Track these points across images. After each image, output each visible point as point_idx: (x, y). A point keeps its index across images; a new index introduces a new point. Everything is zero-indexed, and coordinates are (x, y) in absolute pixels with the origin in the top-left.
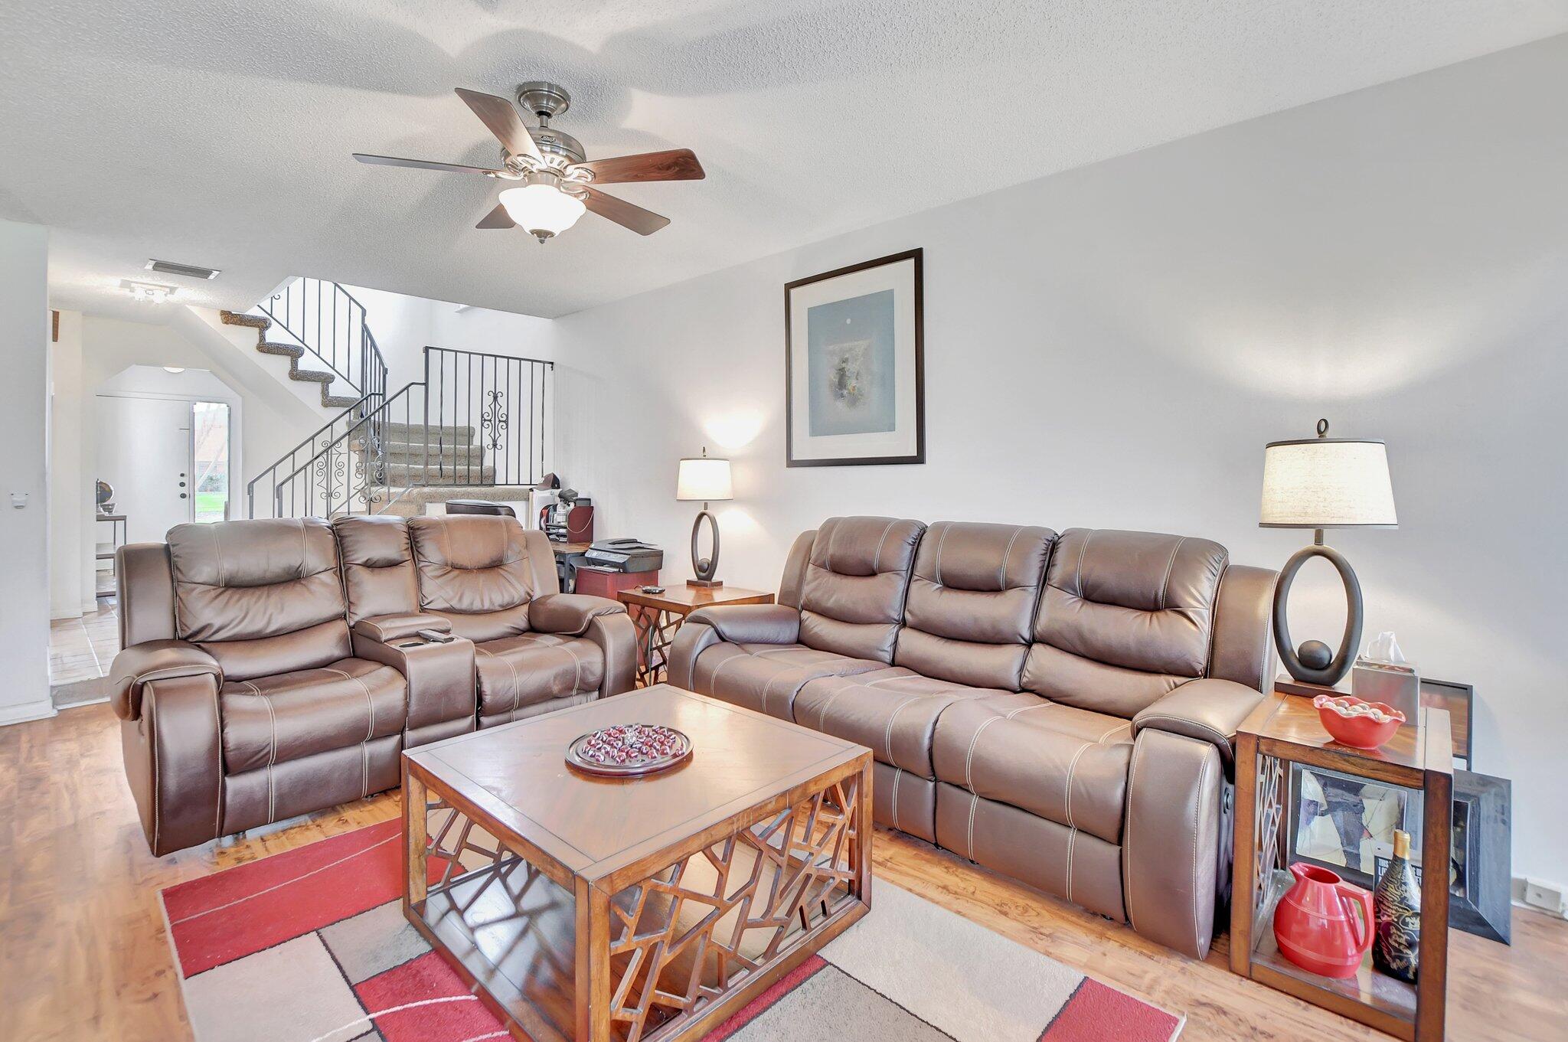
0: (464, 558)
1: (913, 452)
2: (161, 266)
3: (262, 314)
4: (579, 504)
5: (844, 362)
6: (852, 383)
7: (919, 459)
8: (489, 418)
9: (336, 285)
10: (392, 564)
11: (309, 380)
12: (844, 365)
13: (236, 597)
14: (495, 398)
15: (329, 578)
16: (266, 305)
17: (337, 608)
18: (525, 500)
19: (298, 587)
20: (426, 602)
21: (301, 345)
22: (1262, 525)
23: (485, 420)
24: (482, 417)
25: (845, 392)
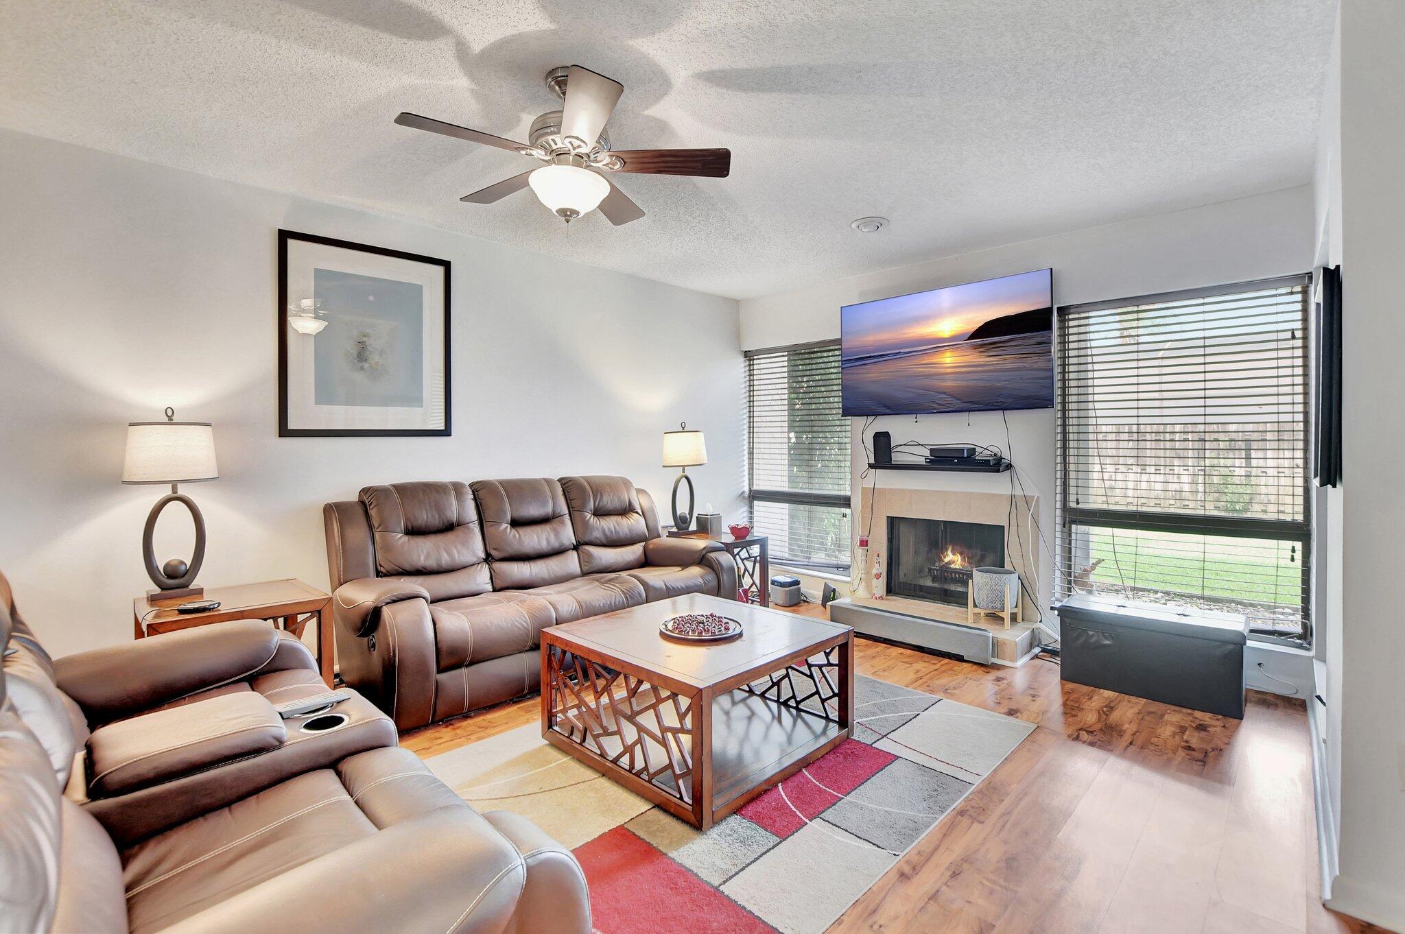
1: (441, 426)
5: (364, 336)
6: (375, 358)
7: (446, 432)
12: (364, 339)
22: (663, 466)
25: (366, 365)
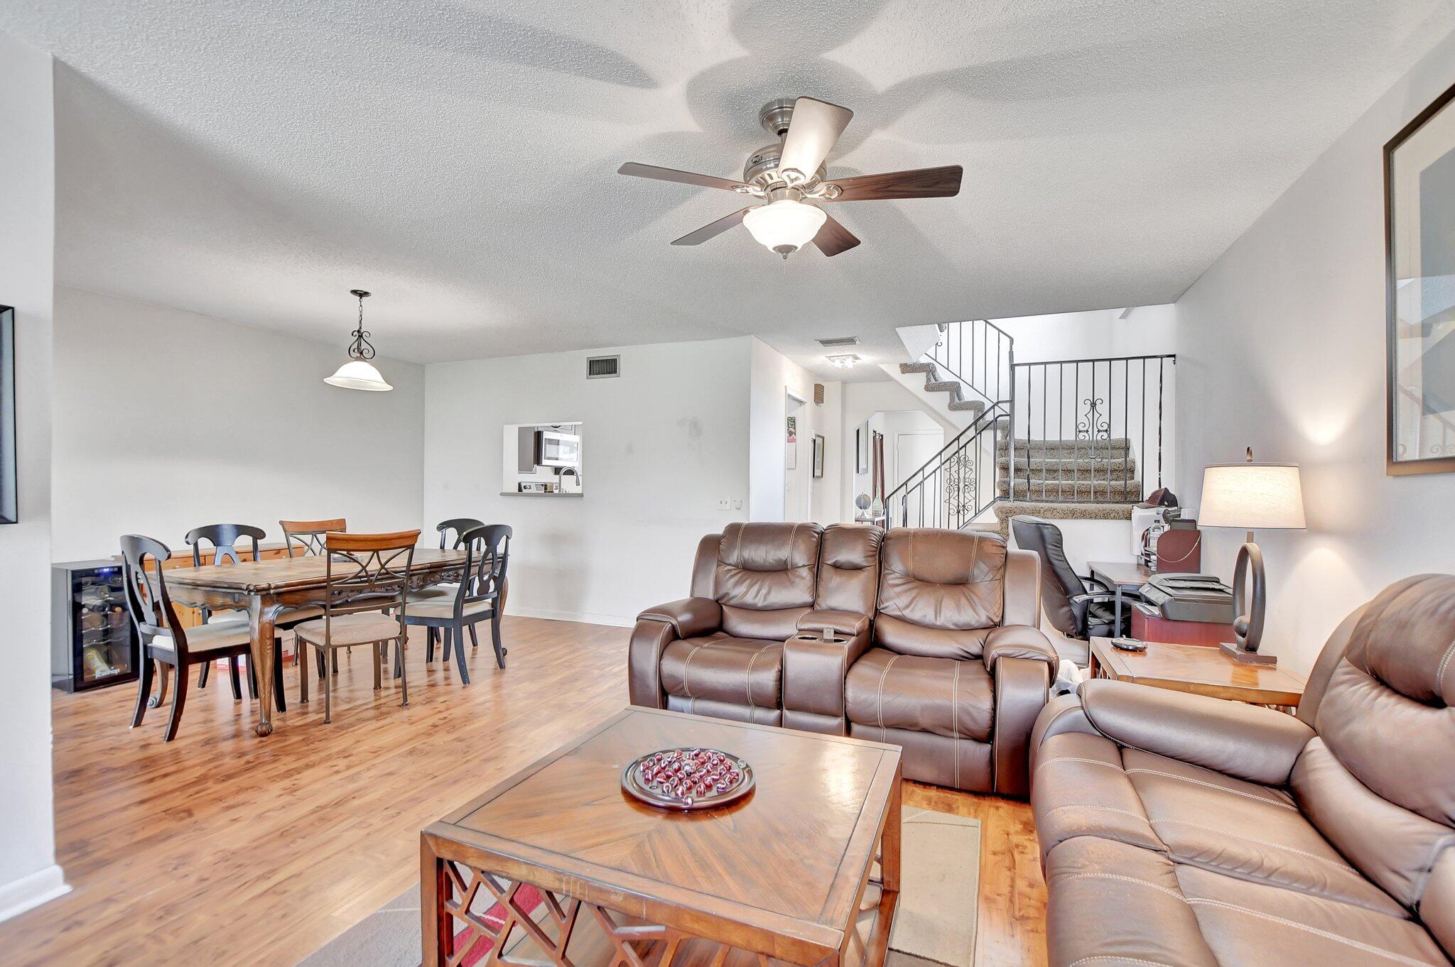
0: (925, 571)
2: (826, 343)
3: (929, 360)
4: (1177, 526)
8: (1085, 429)
9: (987, 322)
10: (857, 568)
11: (963, 409)
13: (746, 577)
14: (1093, 405)
15: (805, 573)
16: (931, 352)
17: (807, 598)
18: (1127, 518)
19: (783, 576)
20: (881, 607)
21: (958, 380)
23: (1080, 432)
24: (1077, 427)
